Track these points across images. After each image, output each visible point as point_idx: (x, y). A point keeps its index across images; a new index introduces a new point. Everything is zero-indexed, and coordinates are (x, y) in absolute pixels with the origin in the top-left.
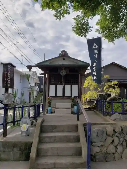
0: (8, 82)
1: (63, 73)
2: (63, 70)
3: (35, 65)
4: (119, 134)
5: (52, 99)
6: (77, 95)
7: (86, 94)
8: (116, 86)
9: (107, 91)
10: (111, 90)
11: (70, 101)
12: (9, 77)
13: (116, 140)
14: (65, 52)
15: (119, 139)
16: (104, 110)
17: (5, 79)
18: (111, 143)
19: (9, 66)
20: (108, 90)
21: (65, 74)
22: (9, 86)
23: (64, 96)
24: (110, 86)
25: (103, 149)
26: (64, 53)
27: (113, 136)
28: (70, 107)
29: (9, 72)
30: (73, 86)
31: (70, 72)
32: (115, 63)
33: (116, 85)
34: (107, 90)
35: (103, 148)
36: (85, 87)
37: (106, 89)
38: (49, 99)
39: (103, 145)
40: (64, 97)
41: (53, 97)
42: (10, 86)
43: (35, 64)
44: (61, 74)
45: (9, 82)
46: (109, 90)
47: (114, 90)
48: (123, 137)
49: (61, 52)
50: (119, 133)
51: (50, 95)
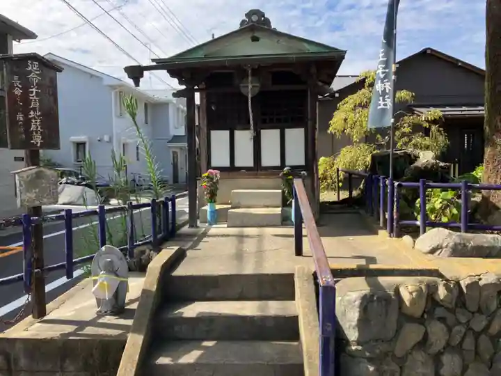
0: (33, 127)
1: (250, 88)
2: (250, 78)
3: (154, 64)
4: (447, 309)
5: (218, 175)
6: (302, 162)
7: (335, 157)
8: (434, 128)
9: (406, 144)
10: (417, 139)
11: (279, 181)
12: (34, 109)
13: (438, 333)
14: (260, 14)
15: (450, 330)
16: (395, 214)
17: (20, 117)
18: (419, 343)
19: (33, 67)
20: (407, 140)
21: (257, 90)
22: (38, 139)
23: (257, 168)
24: (417, 128)
25: (386, 368)
26: (255, 18)
27: (426, 316)
28: (279, 201)
29: (34, 90)
30: (288, 131)
31: (274, 83)
32: (432, 50)
33: (434, 122)
34: (405, 139)
35: (387, 365)
36: (333, 132)
37: (401, 138)
38: (208, 177)
39: (386, 354)
40: (257, 170)
41: (221, 169)
42: (42, 139)
43: (153, 60)
44: (243, 91)
45: (36, 125)
46: (410, 140)
47: (427, 141)
48: (464, 321)
49: (246, 15)
50: (450, 306)
51: (214, 164)
